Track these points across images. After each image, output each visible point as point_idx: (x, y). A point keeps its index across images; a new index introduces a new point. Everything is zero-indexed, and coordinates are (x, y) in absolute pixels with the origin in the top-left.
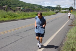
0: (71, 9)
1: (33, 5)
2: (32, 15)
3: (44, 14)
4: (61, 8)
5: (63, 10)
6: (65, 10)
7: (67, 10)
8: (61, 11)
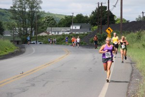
0: (104, 23)
4: (44, 13)
6: (69, 25)
7: (78, 27)
8: (44, 34)
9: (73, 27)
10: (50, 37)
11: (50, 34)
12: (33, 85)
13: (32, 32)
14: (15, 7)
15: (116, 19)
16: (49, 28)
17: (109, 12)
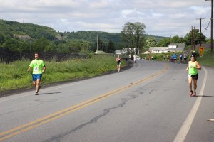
1: (8, 27)
2: (16, 77)
3: (72, 71)
4: (147, 35)
5: (155, 45)
6: (167, 45)
7: (175, 47)
8: (147, 52)
9: (171, 47)
10: (152, 55)
11: (152, 52)
12: (141, 93)
13: (137, 51)
14: (124, 31)
15: (206, 39)
16: (151, 48)
17: (201, 34)
